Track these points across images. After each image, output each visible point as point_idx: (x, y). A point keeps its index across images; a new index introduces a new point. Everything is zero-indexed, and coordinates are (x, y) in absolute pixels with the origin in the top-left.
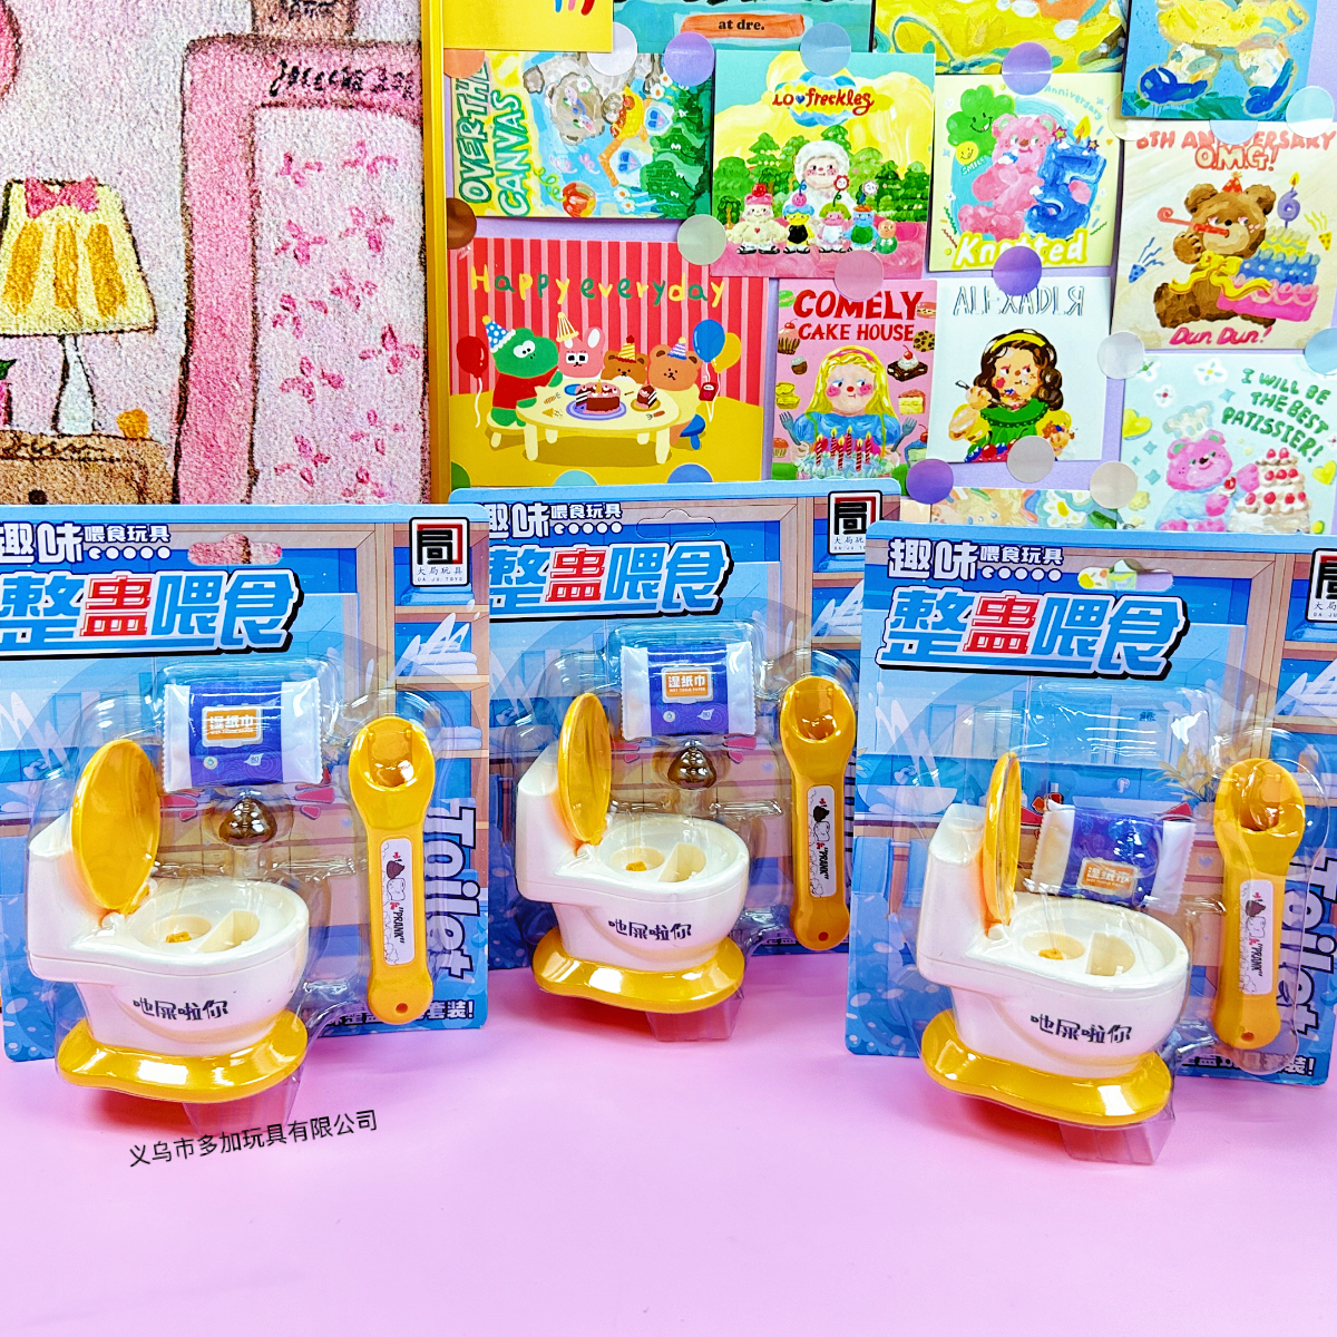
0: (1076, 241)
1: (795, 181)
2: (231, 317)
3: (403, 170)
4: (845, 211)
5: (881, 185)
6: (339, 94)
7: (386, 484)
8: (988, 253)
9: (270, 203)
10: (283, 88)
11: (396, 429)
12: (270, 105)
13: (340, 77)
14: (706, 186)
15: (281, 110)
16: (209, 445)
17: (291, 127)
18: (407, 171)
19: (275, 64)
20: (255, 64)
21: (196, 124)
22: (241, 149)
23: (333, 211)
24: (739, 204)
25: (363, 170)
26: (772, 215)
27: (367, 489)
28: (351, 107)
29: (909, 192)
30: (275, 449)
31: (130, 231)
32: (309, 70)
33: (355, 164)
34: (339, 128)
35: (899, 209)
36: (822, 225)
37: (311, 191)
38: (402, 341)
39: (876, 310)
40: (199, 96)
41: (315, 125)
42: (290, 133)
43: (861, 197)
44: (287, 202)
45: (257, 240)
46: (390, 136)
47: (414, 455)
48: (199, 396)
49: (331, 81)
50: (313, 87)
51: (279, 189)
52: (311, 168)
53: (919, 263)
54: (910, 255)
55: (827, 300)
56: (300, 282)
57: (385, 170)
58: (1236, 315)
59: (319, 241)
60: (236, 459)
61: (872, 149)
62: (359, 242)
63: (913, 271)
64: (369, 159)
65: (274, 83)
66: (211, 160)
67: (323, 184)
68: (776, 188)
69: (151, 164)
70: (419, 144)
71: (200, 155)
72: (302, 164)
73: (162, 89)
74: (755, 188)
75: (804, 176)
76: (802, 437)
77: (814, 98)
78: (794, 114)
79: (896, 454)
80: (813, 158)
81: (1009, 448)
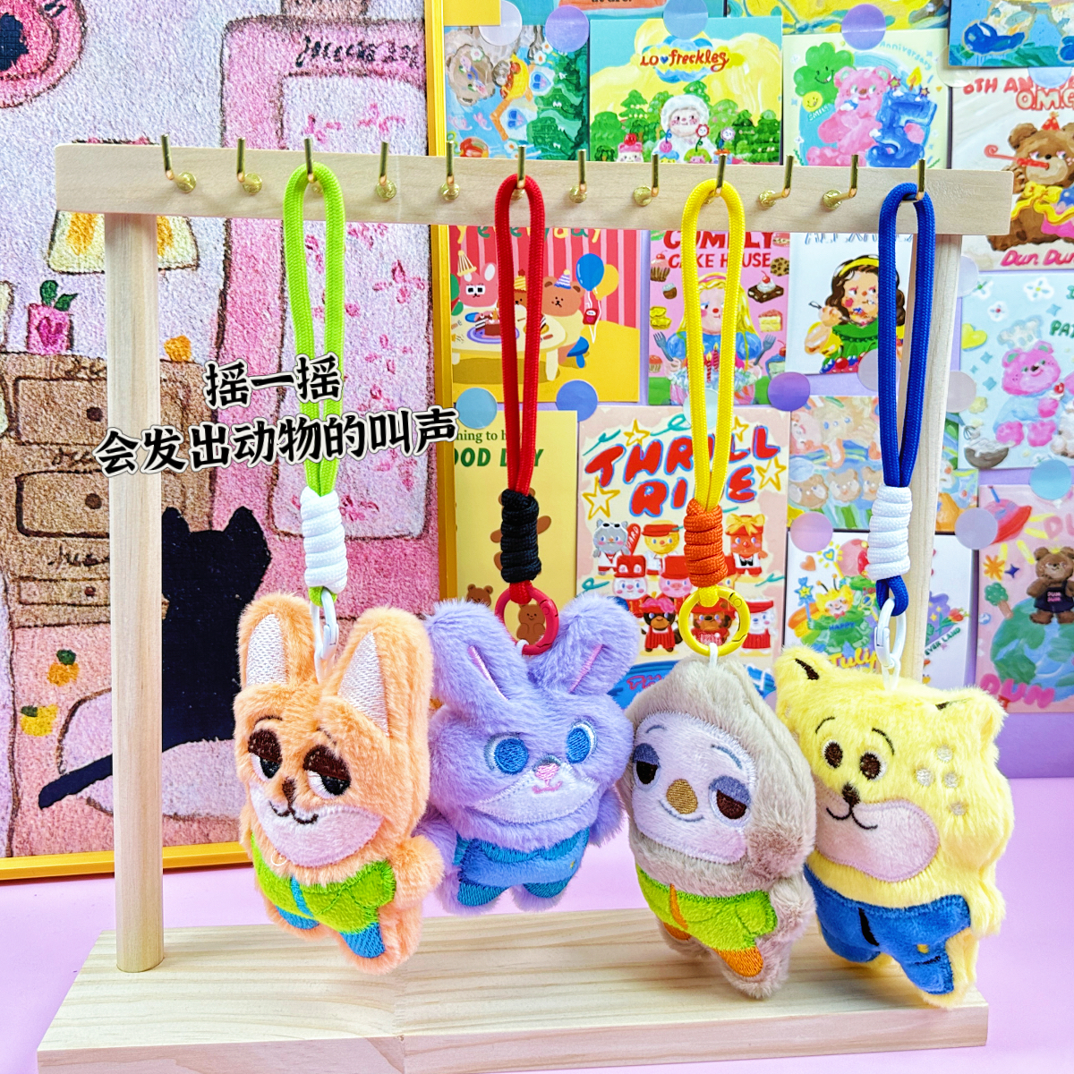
1: (662, 131)
2: (262, 255)
3: (410, 128)
4: (706, 155)
5: (737, 131)
6: (355, 64)
7: (396, 399)
10: (307, 60)
11: (405, 351)
12: (296, 74)
13: (356, 50)
14: (584, 137)
15: (306, 79)
17: (315, 93)
18: (414, 129)
19: (300, 40)
20: (283, 40)
21: (233, 91)
22: (270, 112)
24: (613, 152)
25: (376, 129)
26: (643, 161)
27: (380, 404)
28: (366, 75)
29: (763, 136)
32: (329, 44)
33: (368, 123)
34: (355, 93)
35: (754, 151)
37: (331, 147)
38: (410, 275)
40: (236, 68)
41: (334, 91)
42: (313, 97)
46: (399, 99)
47: (421, 374)
48: (235, 324)
49: (348, 53)
50: (332, 59)
52: (332, 127)
57: (395, 128)
58: (1058, 238)
61: (728, 101)
64: (381, 119)
65: (300, 56)
66: (246, 122)
67: (342, 140)
68: (645, 137)
69: (195, 126)
70: (423, 105)
71: (236, 117)
72: (324, 125)
73: (204, 62)
74: (627, 138)
75: (669, 126)
76: (674, 354)
77: (676, 58)
78: (659, 73)
79: (758, 367)
80: (677, 110)
81: (859, 359)
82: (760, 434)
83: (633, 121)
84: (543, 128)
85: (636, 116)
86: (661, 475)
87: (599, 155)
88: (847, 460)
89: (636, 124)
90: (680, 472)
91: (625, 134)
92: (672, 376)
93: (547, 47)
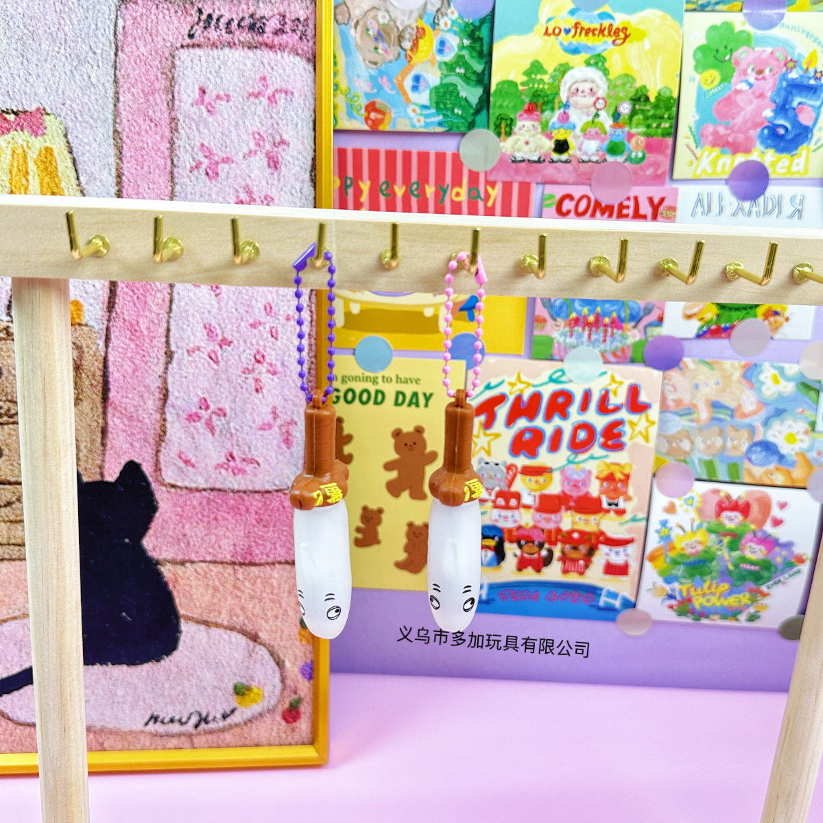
0: (800, 156)
1: (561, 102)
4: (602, 128)
5: (634, 106)
6: (246, 36)
7: (279, 364)
8: (724, 165)
9: (187, 129)
10: (199, 32)
11: (288, 319)
12: (188, 46)
13: (247, 22)
14: (485, 104)
15: (197, 51)
16: (133, 329)
17: (205, 65)
18: (302, 102)
19: (193, 12)
20: (176, 12)
21: (126, 63)
22: (162, 84)
23: (239, 136)
24: (512, 120)
25: (264, 101)
26: (540, 129)
27: (263, 368)
28: (256, 47)
29: (659, 112)
30: (189, 334)
31: (71, 152)
32: (221, 16)
33: (258, 96)
34: (245, 65)
35: (649, 126)
36: (581, 139)
37: (220, 119)
39: (625, 212)
40: (131, 40)
41: (225, 63)
42: (204, 70)
43: (616, 116)
44: (201, 128)
45: (175, 161)
46: (288, 72)
48: (126, 289)
49: (239, 26)
50: (224, 31)
51: (195, 117)
52: (221, 99)
53: (664, 174)
54: (656, 165)
55: (584, 202)
56: (210, 195)
57: (283, 101)
59: (227, 160)
60: (155, 342)
61: (627, 75)
62: (260, 161)
63: (658, 179)
64: (270, 92)
65: (192, 28)
66: (138, 93)
67: (231, 113)
68: (544, 107)
69: (90, 97)
70: (312, 79)
71: (129, 89)
72: (214, 96)
73: (99, 33)
74: (526, 107)
75: (568, 98)
76: (558, 315)
77: (579, 30)
78: (561, 44)
79: (636, 331)
80: (576, 82)
81: (732, 327)
82: (634, 391)
83: (533, 90)
84: (445, 94)
85: (536, 86)
86: (539, 422)
87: (498, 123)
88: (713, 419)
89: (536, 94)
90: (557, 421)
91: (523, 102)
92: (556, 335)
93: (452, 13)
